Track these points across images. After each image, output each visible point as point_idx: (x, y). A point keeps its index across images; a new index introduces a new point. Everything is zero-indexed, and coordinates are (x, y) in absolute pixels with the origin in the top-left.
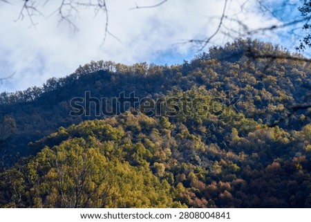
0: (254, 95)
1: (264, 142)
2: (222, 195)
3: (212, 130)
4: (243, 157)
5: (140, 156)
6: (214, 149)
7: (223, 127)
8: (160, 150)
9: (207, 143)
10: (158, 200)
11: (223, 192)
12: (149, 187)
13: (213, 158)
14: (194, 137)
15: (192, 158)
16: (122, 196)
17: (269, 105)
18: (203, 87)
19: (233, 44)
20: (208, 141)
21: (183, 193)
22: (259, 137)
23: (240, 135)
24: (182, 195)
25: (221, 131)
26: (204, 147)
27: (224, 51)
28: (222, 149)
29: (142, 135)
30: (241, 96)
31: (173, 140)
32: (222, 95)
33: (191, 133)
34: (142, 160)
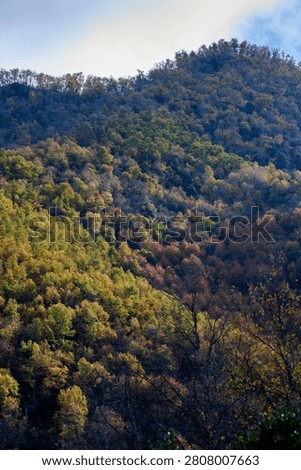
0: (240, 121)
1: (252, 186)
2: (186, 260)
3: (175, 168)
4: (220, 206)
5: (65, 201)
6: (177, 195)
7: (192, 164)
8: (96, 195)
9: (167, 187)
10: (89, 264)
11: (188, 256)
12: (77, 247)
13: (175, 208)
14: (147, 177)
15: (144, 207)
16: (35, 257)
17: (262, 136)
18: (164, 108)
19: (210, 48)
20: (168, 184)
21: (128, 257)
22: (246, 180)
23: (216, 177)
24: (126, 260)
25: (188, 169)
26: (162, 192)
27: (197, 57)
28: (189, 195)
29: (69, 172)
30: (221, 121)
31: (115, 181)
32: (193, 120)
33: (144, 171)
34: (68, 208)
